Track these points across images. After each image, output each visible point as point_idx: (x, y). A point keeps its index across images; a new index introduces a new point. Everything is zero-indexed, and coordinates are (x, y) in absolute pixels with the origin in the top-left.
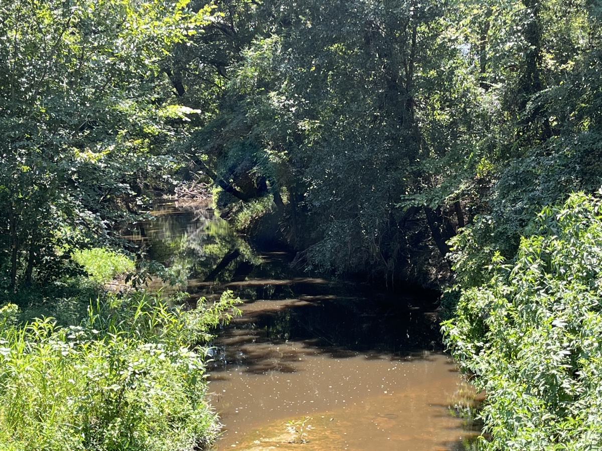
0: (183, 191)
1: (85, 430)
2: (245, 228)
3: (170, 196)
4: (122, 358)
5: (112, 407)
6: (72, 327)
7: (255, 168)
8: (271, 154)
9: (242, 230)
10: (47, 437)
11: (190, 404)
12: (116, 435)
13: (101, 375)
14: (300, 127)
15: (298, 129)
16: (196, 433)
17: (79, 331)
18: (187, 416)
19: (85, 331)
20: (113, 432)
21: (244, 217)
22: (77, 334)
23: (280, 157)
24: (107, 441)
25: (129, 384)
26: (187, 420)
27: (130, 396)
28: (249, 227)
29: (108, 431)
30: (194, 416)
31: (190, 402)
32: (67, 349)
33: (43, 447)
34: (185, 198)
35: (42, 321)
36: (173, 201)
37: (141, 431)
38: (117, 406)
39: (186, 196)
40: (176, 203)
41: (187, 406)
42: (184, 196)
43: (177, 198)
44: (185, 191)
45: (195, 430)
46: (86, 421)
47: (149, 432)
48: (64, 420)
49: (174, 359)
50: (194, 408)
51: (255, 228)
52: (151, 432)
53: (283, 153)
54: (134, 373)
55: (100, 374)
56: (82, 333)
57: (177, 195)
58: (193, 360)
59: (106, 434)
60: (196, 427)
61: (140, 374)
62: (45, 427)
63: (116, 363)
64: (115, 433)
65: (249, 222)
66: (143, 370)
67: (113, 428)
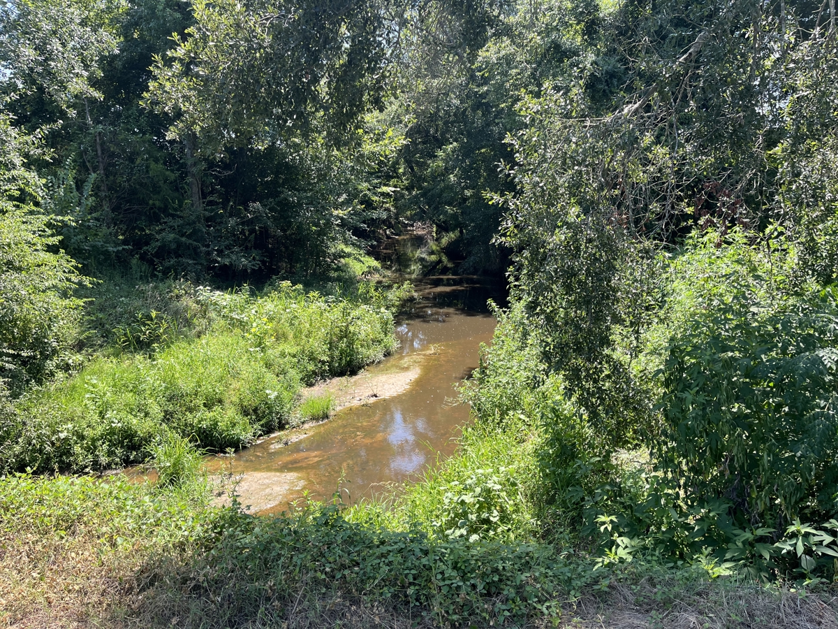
0: (418, 225)
1: (330, 343)
2: (445, 247)
3: (411, 228)
4: (348, 311)
5: (343, 334)
7: (441, 216)
8: (449, 209)
9: (443, 248)
10: (311, 345)
14: (466, 194)
15: (464, 195)
16: (385, 348)
18: (382, 340)
19: (336, 298)
21: (445, 241)
22: (332, 299)
23: (453, 210)
24: (340, 349)
25: (351, 323)
26: (382, 342)
27: (351, 329)
28: (447, 246)
29: (340, 344)
30: (385, 340)
32: (324, 306)
33: (308, 349)
34: (419, 229)
35: (314, 293)
36: (413, 231)
37: (357, 345)
38: (346, 333)
41: (382, 335)
43: (415, 229)
45: (385, 346)
46: (331, 339)
48: (320, 338)
49: (377, 313)
50: (386, 336)
51: (449, 247)
52: (362, 346)
53: (455, 209)
54: (353, 318)
55: (337, 318)
56: (334, 299)
57: (415, 227)
58: (388, 314)
61: (356, 319)
62: (310, 341)
63: (345, 313)
64: (344, 345)
65: (446, 244)
66: (357, 317)
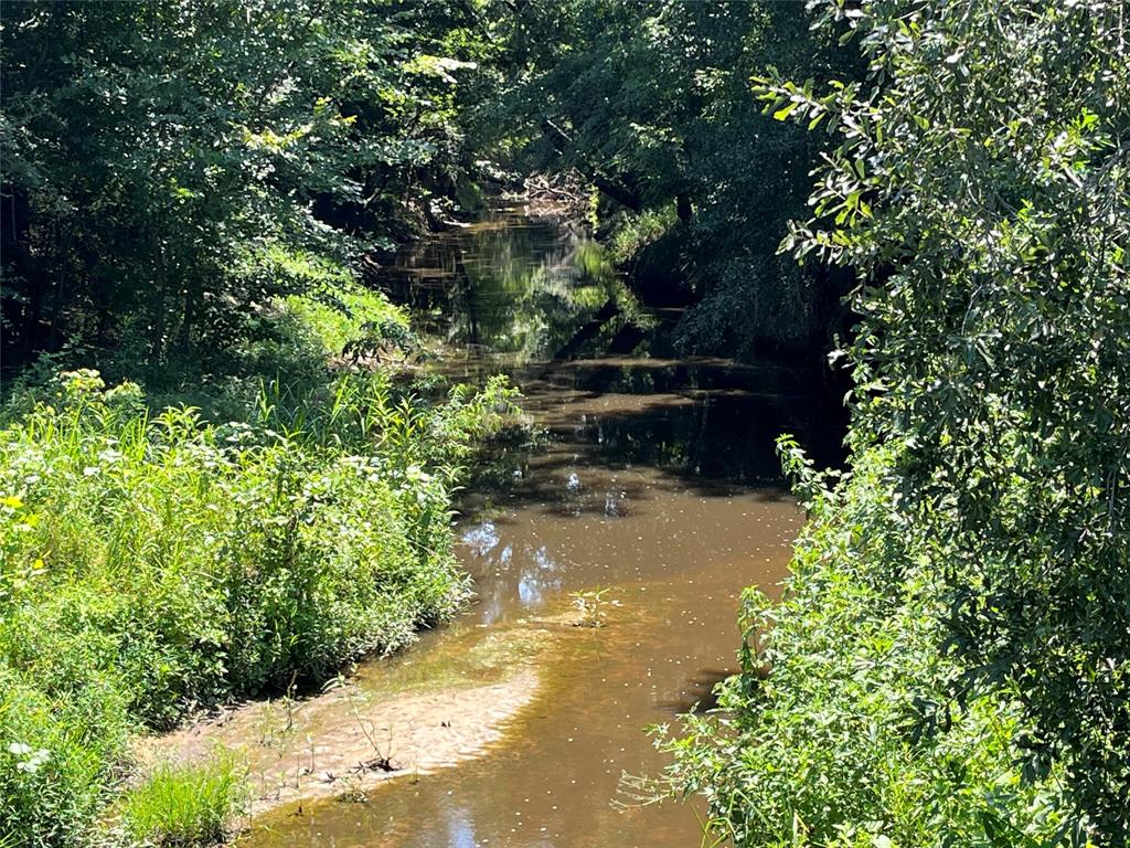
0: (539, 186)
1: (233, 585)
2: (627, 260)
3: (516, 195)
4: (296, 475)
5: (276, 552)
6: (233, 424)
7: (616, 157)
8: (642, 132)
9: (622, 264)
10: (167, 591)
11: (416, 555)
12: (279, 595)
13: (259, 501)
14: (700, 84)
15: (694, 85)
16: (421, 601)
17: (243, 431)
18: (410, 574)
19: (255, 432)
20: (275, 590)
21: (627, 240)
22: (241, 435)
23: (658, 137)
24: (265, 603)
25: (304, 517)
26: (410, 582)
27: (306, 535)
28: (634, 258)
29: (268, 587)
30: (421, 575)
31: (415, 552)
32: (213, 456)
33: (158, 604)
34: (541, 199)
35: (179, 411)
36: (522, 204)
37: (323, 591)
38: (286, 551)
39: (544, 196)
40: (526, 208)
41: (411, 559)
42: (539, 195)
43: (527, 199)
44: (542, 185)
45: (420, 597)
46: (236, 570)
47: (338, 594)
48: (197, 567)
49: (395, 484)
50: (422, 563)
51: (643, 261)
52: (341, 595)
53: (662, 132)
54: (312, 500)
55: (258, 498)
56: (248, 433)
57: (528, 193)
58: (431, 489)
59: (266, 593)
60: (423, 592)
61: (322, 501)
62: (165, 576)
63: (286, 482)
64: (278, 592)
65: (634, 252)
66: (326, 496)
67: (276, 584)
